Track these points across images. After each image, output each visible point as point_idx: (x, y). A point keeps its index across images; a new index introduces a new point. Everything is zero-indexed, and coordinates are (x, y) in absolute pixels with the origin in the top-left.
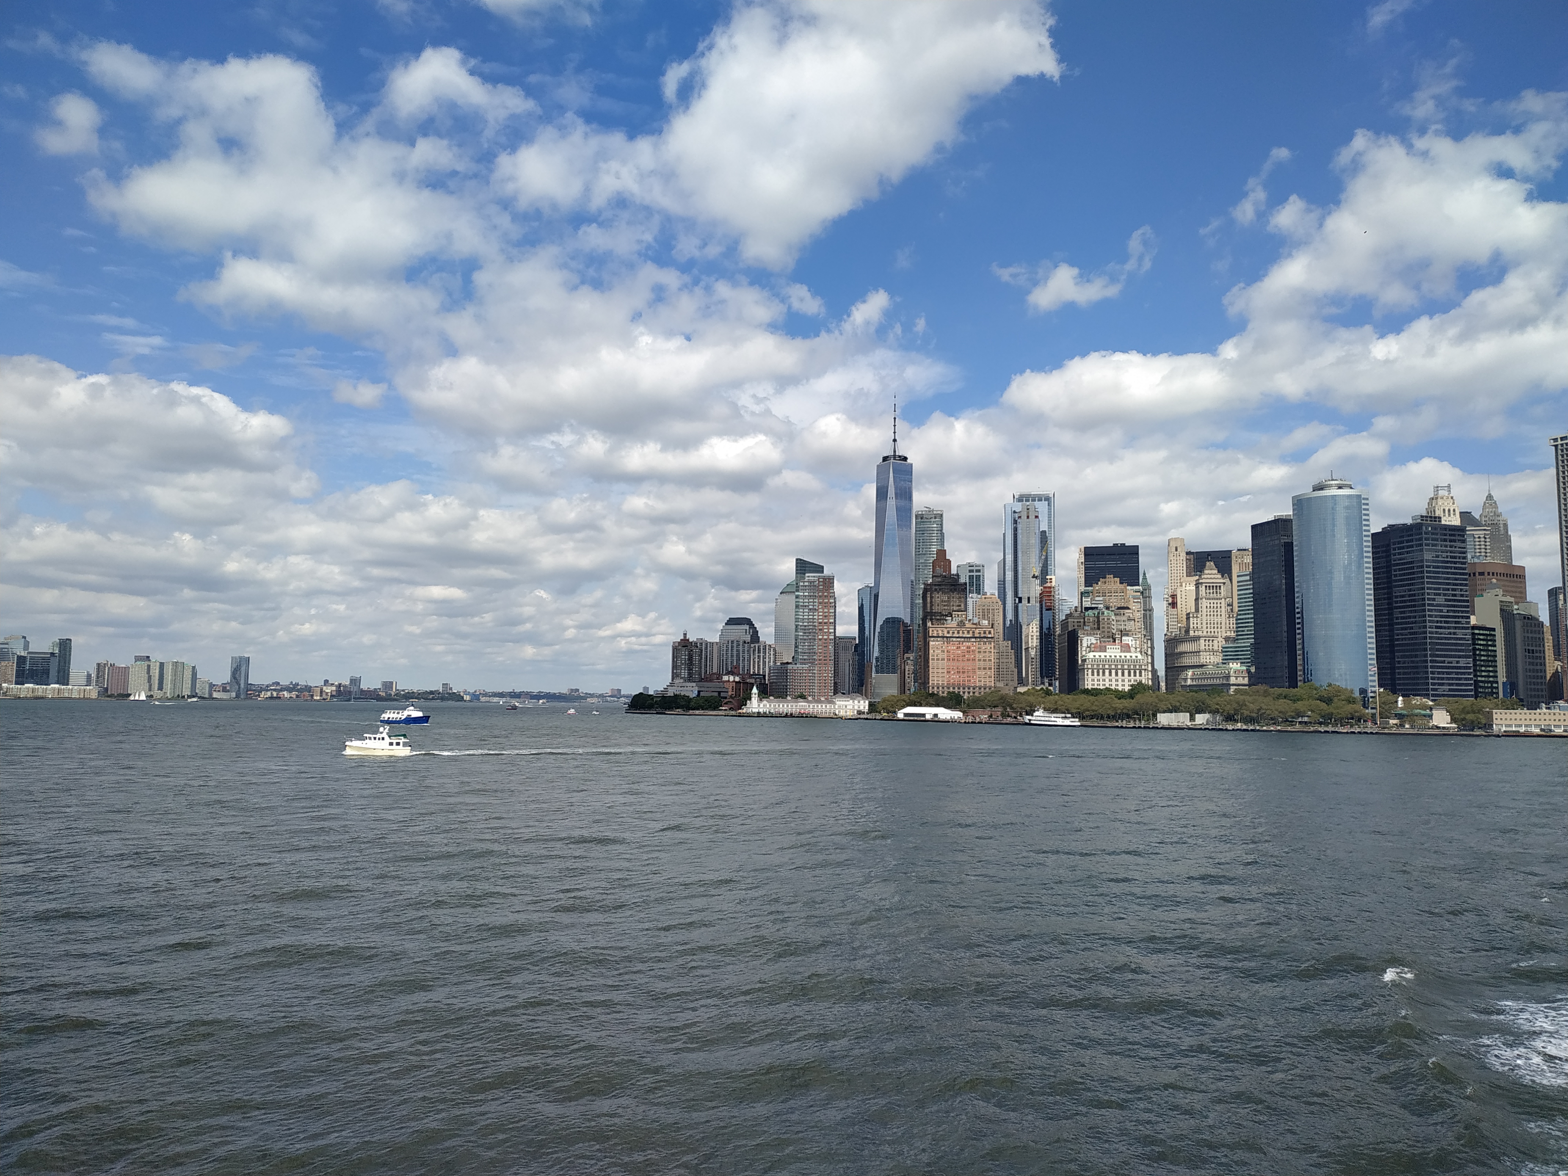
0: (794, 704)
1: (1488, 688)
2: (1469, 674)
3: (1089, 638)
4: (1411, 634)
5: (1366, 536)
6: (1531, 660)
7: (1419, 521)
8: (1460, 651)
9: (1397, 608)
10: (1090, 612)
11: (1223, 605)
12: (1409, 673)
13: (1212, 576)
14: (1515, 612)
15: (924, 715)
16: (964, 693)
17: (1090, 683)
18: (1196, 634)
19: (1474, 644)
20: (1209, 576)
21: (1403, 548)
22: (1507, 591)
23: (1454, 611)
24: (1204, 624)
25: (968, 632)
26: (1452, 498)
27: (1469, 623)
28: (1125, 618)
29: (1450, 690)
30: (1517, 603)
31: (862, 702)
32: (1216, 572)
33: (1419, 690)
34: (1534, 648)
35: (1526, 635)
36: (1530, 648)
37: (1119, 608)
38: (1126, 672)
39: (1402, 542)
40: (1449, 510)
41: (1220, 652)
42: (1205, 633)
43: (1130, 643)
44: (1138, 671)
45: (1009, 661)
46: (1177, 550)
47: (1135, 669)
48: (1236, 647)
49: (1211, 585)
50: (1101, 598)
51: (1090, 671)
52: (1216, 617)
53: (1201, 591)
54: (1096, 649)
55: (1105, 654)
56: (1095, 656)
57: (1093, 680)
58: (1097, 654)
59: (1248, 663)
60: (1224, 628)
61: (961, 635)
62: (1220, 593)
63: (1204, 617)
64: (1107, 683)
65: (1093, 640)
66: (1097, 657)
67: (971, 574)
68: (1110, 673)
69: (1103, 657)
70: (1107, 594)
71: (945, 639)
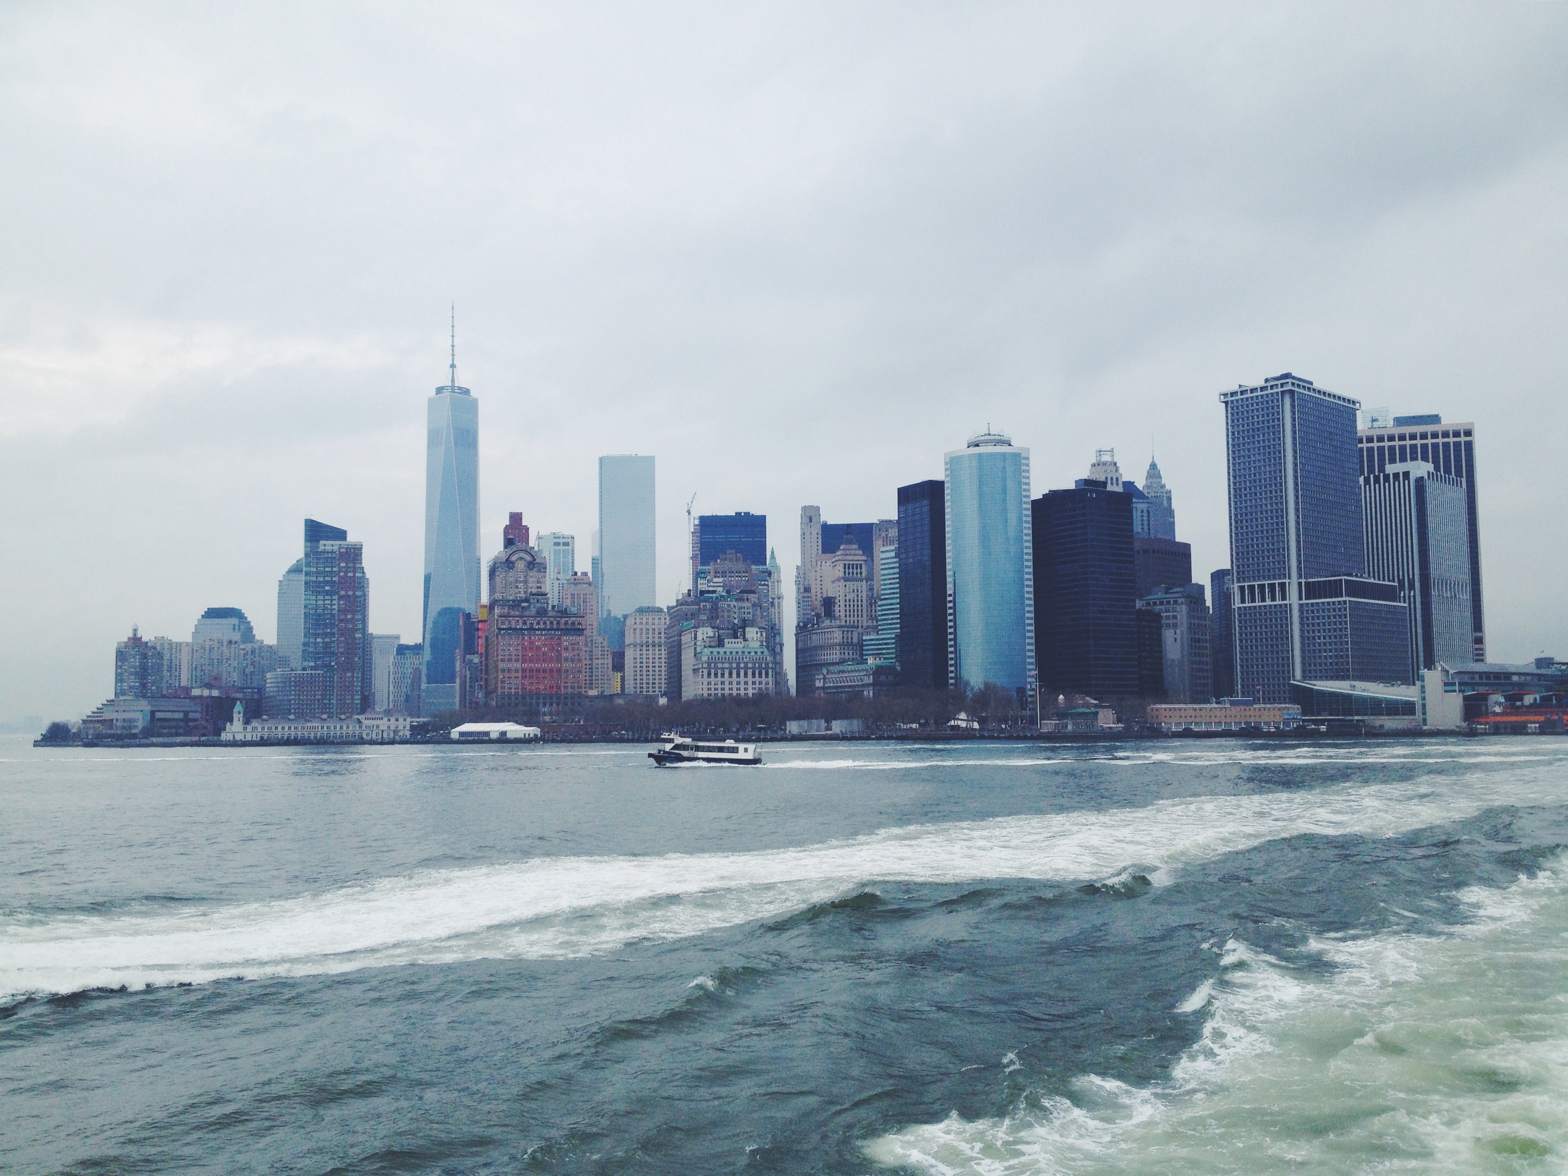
1: (1153, 682)
2: (1133, 666)
3: (705, 629)
4: (1073, 620)
5: (1026, 503)
7: (1082, 486)
10: (707, 596)
11: (864, 588)
13: (851, 552)
15: (487, 734)
17: (706, 687)
19: (1139, 632)
20: (847, 553)
21: (1065, 518)
23: (1119, 593)
26: (1115, 464)
27: (1134, 607)
28: (749, 604)
29: (1115, 686)
31: (401, 719)
33: (1081, 687)
38: (750, 672)
39: (1065, 511)
40: (1112, 479)
41: (861, 645)
42: (843, 623)
43: (755, 636)
44: (764, 672)
45: (605, 661)
46: (811, 521)
47: (760, 668)
48: (878, 640)
49: (851, 563)
50: (721, 580)
51: (706, 671)
52: (856, 603)
53: (839, 571)
54: (713, 644)
55: (725, 650)
56: (712, 652)
57: (709, 683)
58: (715, 650)
59: (892, 658)
60: (865, 616)
61: (542, 626)
62: (861, 573)
63: (842, 603)
64: (727, 686)
65: (710, 632)
66: (715, 653)
67: (557, 548)
68: (731, 673)
69: (722, 653)
70: (728, 574)
71: (519, 632)
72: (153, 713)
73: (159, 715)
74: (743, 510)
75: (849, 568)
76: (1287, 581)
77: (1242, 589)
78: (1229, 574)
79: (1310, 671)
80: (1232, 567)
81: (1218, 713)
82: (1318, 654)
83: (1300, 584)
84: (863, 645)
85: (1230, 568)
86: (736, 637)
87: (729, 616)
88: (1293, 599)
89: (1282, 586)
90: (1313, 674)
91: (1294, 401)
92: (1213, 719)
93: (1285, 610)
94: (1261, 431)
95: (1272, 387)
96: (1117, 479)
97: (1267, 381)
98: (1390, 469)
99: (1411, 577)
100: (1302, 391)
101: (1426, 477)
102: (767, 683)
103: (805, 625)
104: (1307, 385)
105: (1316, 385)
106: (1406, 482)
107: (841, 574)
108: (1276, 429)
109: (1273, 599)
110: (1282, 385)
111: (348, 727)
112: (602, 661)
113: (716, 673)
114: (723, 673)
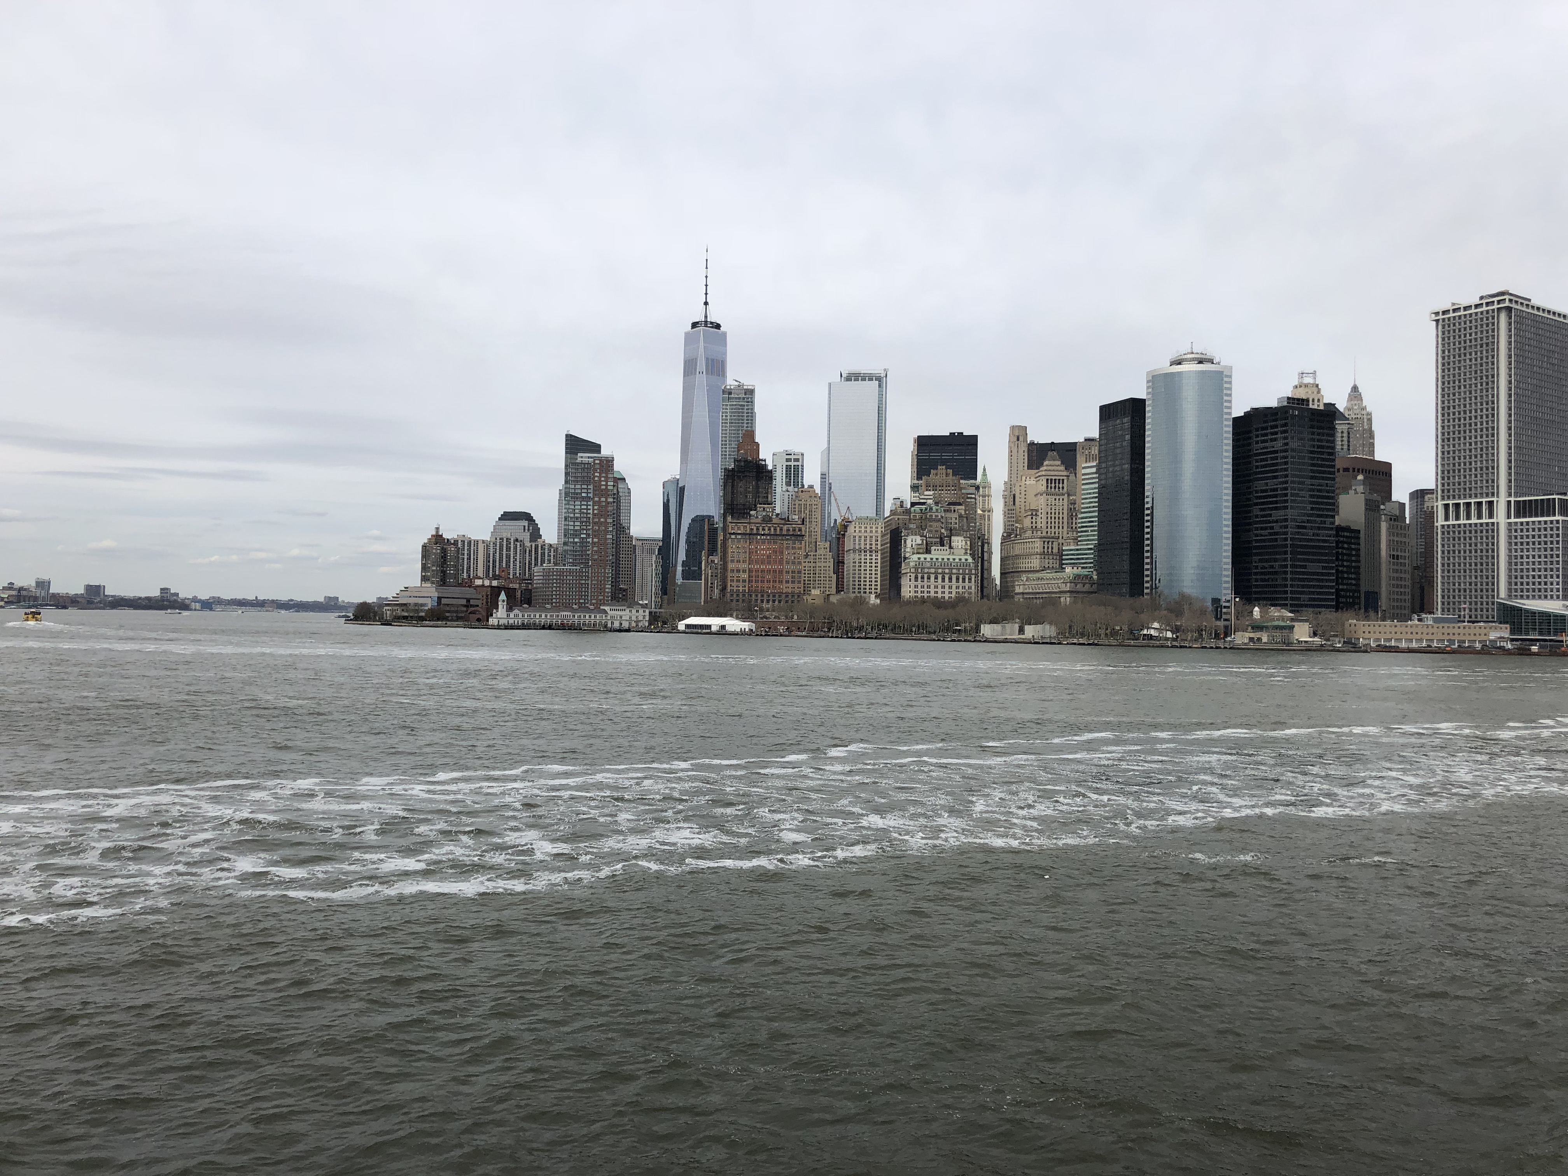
1: (1350, 597)
2: (1331, 581)
3: (914, 537)
4: (1271, 534)
5: (1227, 420)
6: (1395, 567)
7: (1285, 404)
8: (1322, 554)
9: (1256, 504)
10: (917, 508)
12: (1268, 580)
13: (1055, 468)
15: (709, 627)
18: (1034, 534)
19: (1337, 547)
20: (1051, 468)
21: (1266, 435)
22: (1372, 489)
23: (1319, 509)
24: (1045, 523)
25: (775, 529)
26: (1317, 386)
27: (1333, 523)
28: (955, 515)
29: (1311, 599)
30: (1382, 502)
31: (641, 611)
32: (1059, 463)
33: (1277, 599)
34: (1399, 554)
35: (1392, 538)
36: (1395, 553)
37: (950, 504)
38: (952, 577)
39: (1266, 428)
40: (1313, 400)
41: (1060, 553)
42: (1044, 534)
43: (961, 544)
44: (967, 577)
45: (827, 564)
46: (1018, 440)
47: (964, 574)
48: (1077, 550)
49: (1053, 478)
50: (931, 493)
51: (913, 576)
52: (1057, 516)
53: (1042, 486)
54: (921, 551)
55: (931, 556)
56: (919, 558)
57: (916, 587)
58: (922, 556)
59: (1090, 568)
60: (1065, 528)
61: (767, 532)
62: (1063, 488)
63: (1044, 516)
64: (932, 590)
65: (918, 540)
66: (922, 559)
67: (789, 463)
68: (936, 578)
69: (928, 560)
70: (938, 488)
71: (747, 537)
72: (439, 598)
73: (444, 601)
74: (956, 430)
75: (1051, 483)
76: (1495, 499)
77: (1446, 506)
78: (1433, 493)
79: (1516, 590)
80: (1437, 486)
81: (1419, 630)
82: (1525, 573)
83: (1509, 502)
84: (1063, 555)
85: (1434, 487)
86: (942, 545)
87: (937, 526)
88: (1500, 517)
89: (1491, 503)
90: (1519, 593)
91: (1510, 318)
92: (1415, 636)
93: (1493, 528)
94: (1474, 349)
95: (1487, 304)
96: (1319, 400)
97: (1482, 298)
100: (1519, 307)
102: (970, 588)
103: (1009, 535)
104: (1526, 302)
105: (1535, 302)
107: (1044, 488)
108: (1491, 346)
110: (1499, 302)
111: (595, 617)
112: (825, 564)
113: (923, 578)
114: (929, 578)
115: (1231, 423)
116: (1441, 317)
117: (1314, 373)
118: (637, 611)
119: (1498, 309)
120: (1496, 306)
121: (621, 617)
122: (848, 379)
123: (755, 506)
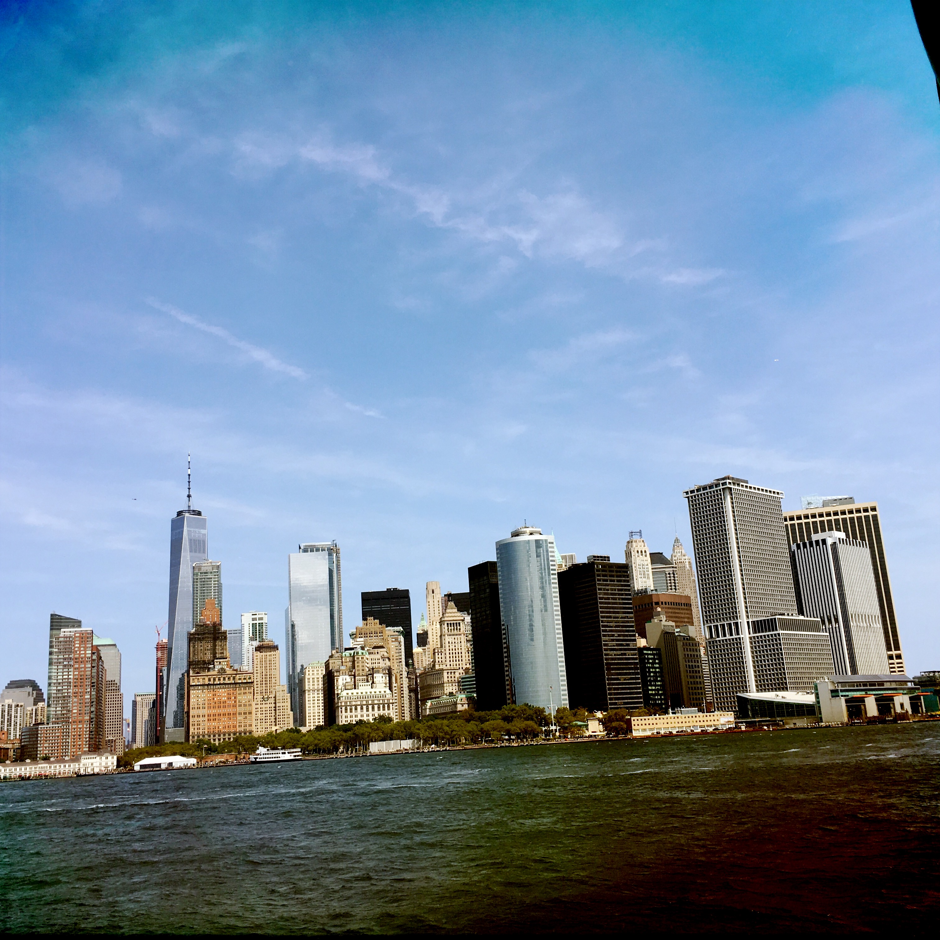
0: (33, 767)
1: (658, 699)
2: (638, 688)
3: (344, 677)
5: (553, 574)
7: (592, 560)
8: (629, 669)
10: (347, 653)
11: (463, 641)
13: (453, 615)
14: (677, 634)
15: (159, 765)
16: (214, 740)
17: (344, 719)
18: (441, 667)
20: (450, 615)
22: (669, 617)
23: (624, 636)
24: (448, 658)
25: (229, 679)
28: (378, 656)
30: (677, 627)
31: (110, 758)
32: (456, 610)
34: (694, 664)
35: (686, 653)
37: (375, 647)
38: (376, 707)
40: (642, 552)
41: (460, 681)
42: (448, 666)
43: (381, 679)
44: (386, 705)
45: (285, 704)
46: (433, 593)
47: (384, 704)
49: (452, 622)
50: (362, 639)
51: (344, 708)
52: (457, 651)
53: (444, 629)
54: (349, 687)
55: (357, 691)
56: (348, 694)
57: (346, 717)
58: (351, 692)
61: (222, 682)
62: (460, 629)
63: (447, 652)
64: (359, 719)
65: (348, 679)
66: (350, 694)
67: (255, 622)
68: (362, 708)
69: (355, 694)
70: (368, 635)
71: (206, 687)
74: (392, 586)
75: (451, 626)
76: (739, 621)
77: (710, 628)
79: (761, 686)
81: (673, 720)
83: (748, 622)
86: (367, 681)
87: (363, 666)
88: (745, 634)
89: (736, 625)
90: (763, 688)
91: (732, 495)
92: (670, 725)
93: (740, 642)
94: (712, 516)
95: (716, 486)
98: (814, 537)
99: (835, 613)
101: (838, 542)
103: (425, 669)
106: (824, 546)
109: (731, 635)
110: (723, 484)
111: (69, 766)
112: (283, 704)
113: (351, 709)
114: (356, 709)
115: (556, 576)
116: (690, 495)
117: (640, 532)
118: (107, 758)
119: (723, 489)
120: (721, 487)
121: (92, 764)
122: (305, 551)
123: (213, 661)
